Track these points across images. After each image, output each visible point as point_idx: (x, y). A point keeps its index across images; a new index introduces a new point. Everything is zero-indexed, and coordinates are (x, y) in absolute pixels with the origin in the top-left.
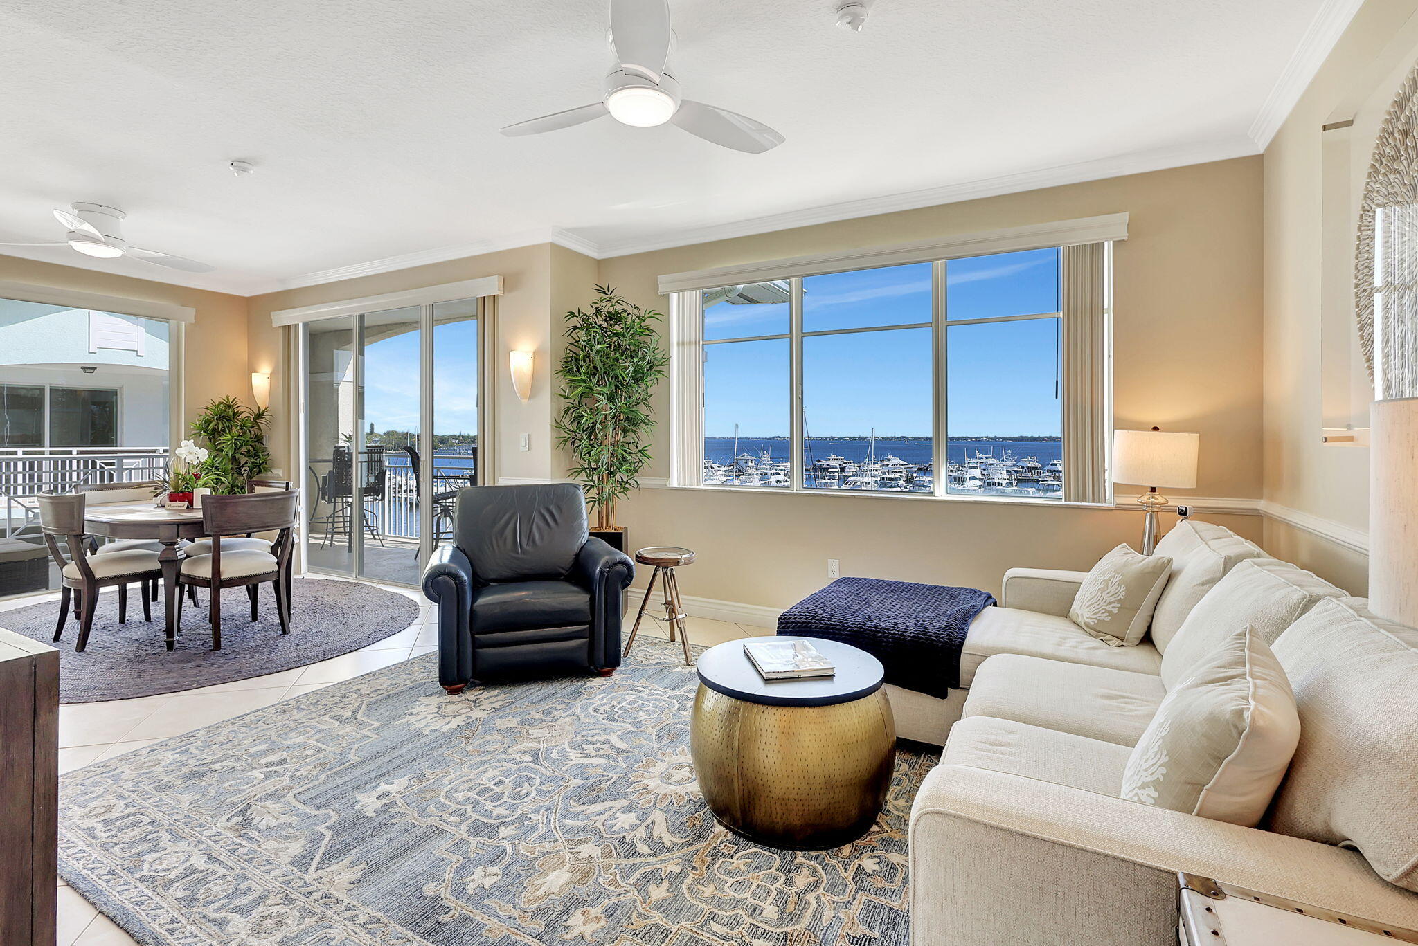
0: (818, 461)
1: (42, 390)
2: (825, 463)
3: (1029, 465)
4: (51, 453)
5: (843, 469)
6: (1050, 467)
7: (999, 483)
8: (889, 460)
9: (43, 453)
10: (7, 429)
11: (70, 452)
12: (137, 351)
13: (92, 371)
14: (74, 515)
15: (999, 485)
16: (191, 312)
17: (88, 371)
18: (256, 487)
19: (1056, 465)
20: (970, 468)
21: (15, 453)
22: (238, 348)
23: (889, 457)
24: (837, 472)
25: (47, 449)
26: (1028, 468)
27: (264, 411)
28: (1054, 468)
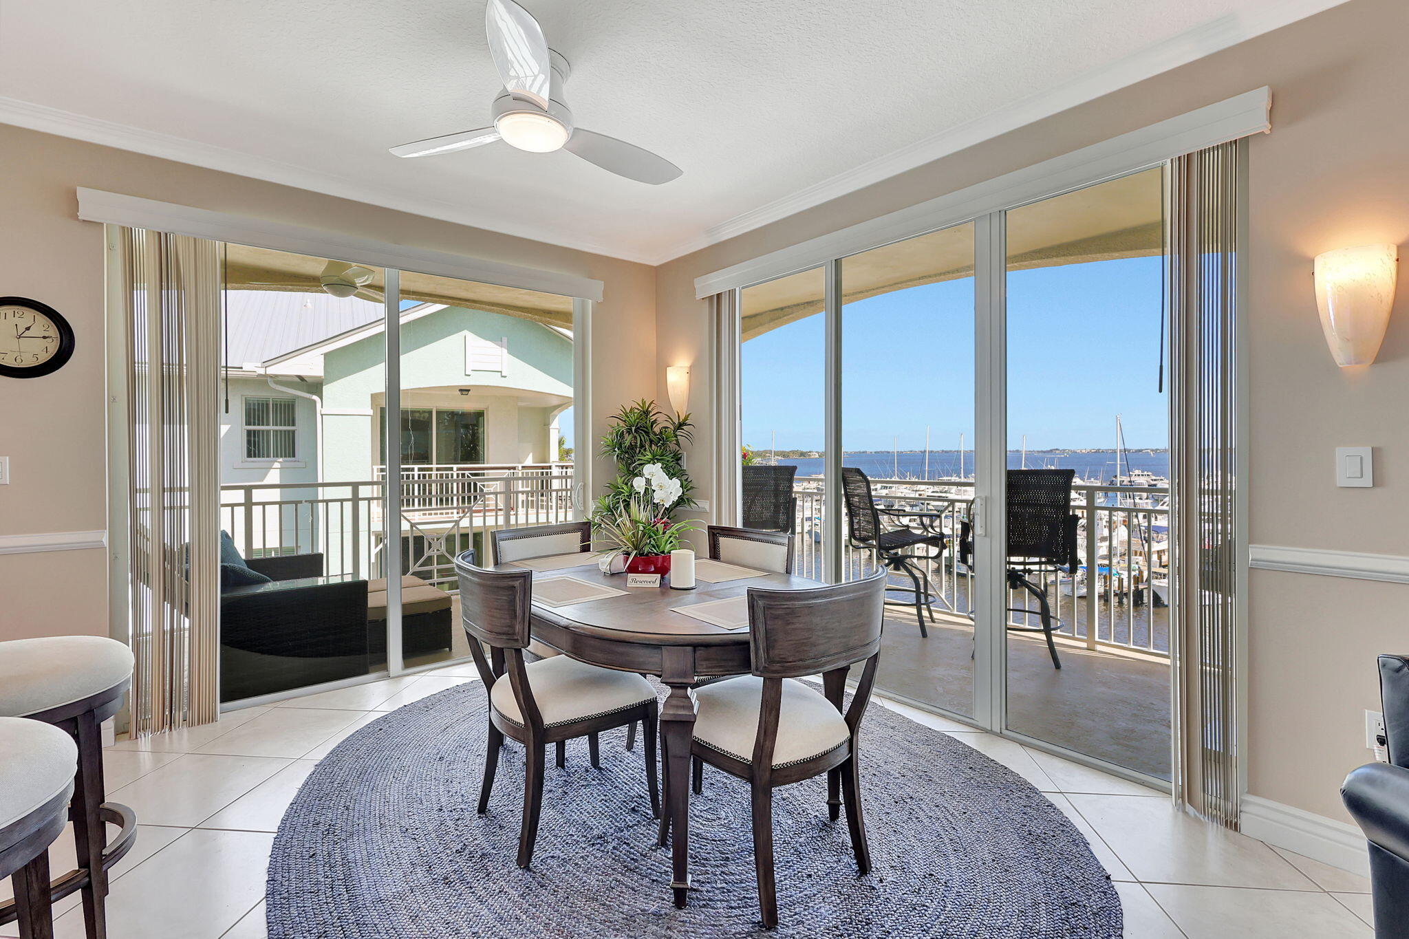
1: (430, 413)
4: (438, 469)
9: (431, 469)
10: (411, 448)
11: (451, 469)
12: (501, 372)
13: (466, 393)
14: (515, 611)
16: (598, 287)
17: (464, 393)
18: (720, 538)
21: (413, 470)
22: (644, 335)
25: (434, 466)
27: (686, 418)
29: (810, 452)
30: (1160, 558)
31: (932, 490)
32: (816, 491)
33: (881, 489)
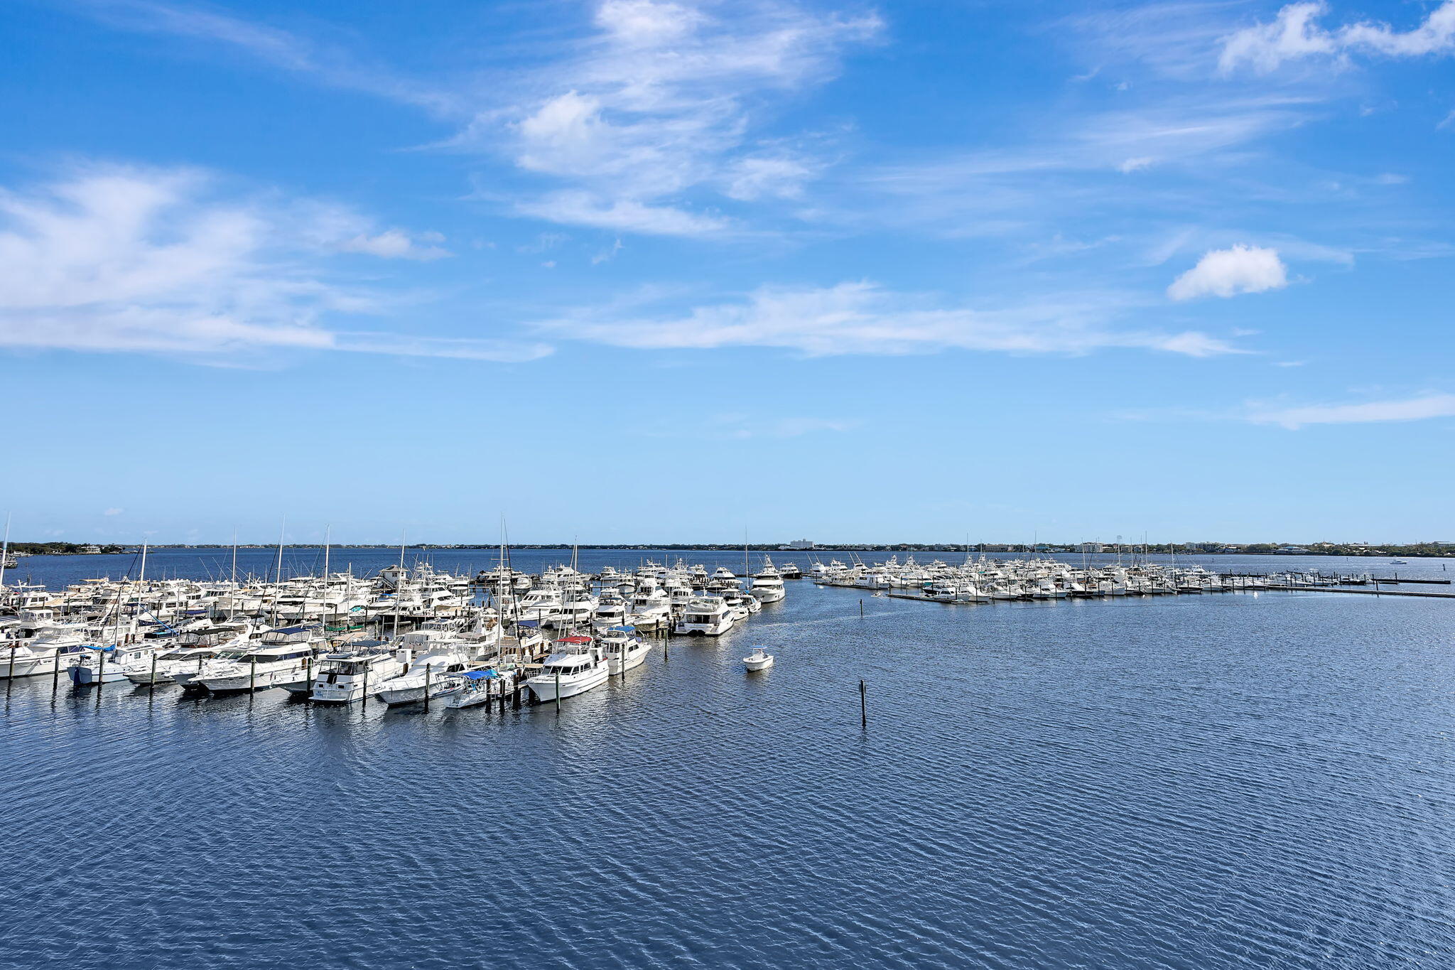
0: (483, 572)
2: (490, 575)
3: (697, 573)
5: (514, 581)
6: (716, 575)
7: (684, 593)
8: (561, 570)
15: (684, 595)
19: (721, 572)
20: (647, 577)
23: (561, 567)
24: (508, 585)
26: (696, 575)
28: (720, 575)
29: (85, 545)
30: (531, 654)
31: (281, 594)
32: (90, 603)
33: (207, 595)
